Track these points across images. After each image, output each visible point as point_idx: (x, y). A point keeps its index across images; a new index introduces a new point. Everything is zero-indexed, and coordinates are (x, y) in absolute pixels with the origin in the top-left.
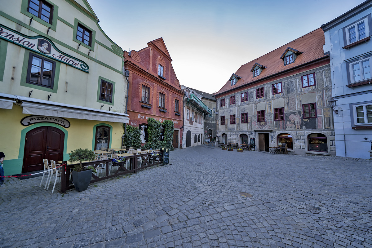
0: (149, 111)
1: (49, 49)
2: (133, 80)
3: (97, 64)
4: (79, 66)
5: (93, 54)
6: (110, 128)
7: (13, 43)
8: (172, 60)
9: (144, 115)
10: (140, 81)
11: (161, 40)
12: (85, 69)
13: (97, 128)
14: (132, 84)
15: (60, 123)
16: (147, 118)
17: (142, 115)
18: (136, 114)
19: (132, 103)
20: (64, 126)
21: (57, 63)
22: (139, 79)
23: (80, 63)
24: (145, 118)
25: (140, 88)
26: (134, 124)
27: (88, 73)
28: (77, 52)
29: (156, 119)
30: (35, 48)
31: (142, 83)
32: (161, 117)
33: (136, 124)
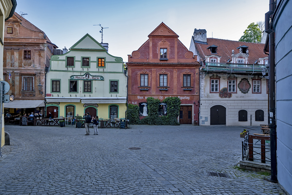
0: (148, 92)
1: (89, 77)
2: (132, 73)
3: (108, 74)
4: (100, 79)
5: (105, 70)
6: (117, 107)
7: (80, 80)
8: (178, 36)
9: (143, 96)
10: (138, 72)
11: (163, 25)
12: (102, 79)
13: (110, 107)
14: (132, 77)
15: (94, 105)
16: (146, 98)
17: (141, 96)
18: (136, 96)
19: (132, 89)
20: (96, 107)
21: (92, 81)
22: (137, 71)
23: (100, 77)
24: (144, 98)
25: (138, 77)
26: (134, 103)
27: (104, 80)
28: (98, 72)
29: (155, 98)
30: (85, 79)
31: (139, 73)
32: (162, 95)
33: (136, 103)
